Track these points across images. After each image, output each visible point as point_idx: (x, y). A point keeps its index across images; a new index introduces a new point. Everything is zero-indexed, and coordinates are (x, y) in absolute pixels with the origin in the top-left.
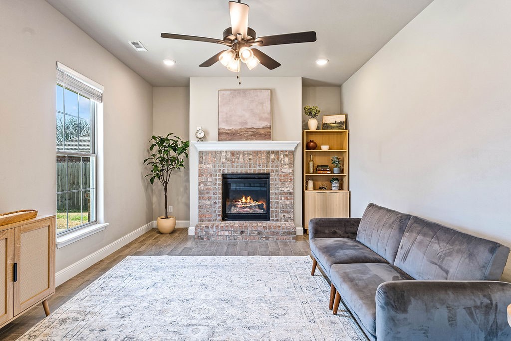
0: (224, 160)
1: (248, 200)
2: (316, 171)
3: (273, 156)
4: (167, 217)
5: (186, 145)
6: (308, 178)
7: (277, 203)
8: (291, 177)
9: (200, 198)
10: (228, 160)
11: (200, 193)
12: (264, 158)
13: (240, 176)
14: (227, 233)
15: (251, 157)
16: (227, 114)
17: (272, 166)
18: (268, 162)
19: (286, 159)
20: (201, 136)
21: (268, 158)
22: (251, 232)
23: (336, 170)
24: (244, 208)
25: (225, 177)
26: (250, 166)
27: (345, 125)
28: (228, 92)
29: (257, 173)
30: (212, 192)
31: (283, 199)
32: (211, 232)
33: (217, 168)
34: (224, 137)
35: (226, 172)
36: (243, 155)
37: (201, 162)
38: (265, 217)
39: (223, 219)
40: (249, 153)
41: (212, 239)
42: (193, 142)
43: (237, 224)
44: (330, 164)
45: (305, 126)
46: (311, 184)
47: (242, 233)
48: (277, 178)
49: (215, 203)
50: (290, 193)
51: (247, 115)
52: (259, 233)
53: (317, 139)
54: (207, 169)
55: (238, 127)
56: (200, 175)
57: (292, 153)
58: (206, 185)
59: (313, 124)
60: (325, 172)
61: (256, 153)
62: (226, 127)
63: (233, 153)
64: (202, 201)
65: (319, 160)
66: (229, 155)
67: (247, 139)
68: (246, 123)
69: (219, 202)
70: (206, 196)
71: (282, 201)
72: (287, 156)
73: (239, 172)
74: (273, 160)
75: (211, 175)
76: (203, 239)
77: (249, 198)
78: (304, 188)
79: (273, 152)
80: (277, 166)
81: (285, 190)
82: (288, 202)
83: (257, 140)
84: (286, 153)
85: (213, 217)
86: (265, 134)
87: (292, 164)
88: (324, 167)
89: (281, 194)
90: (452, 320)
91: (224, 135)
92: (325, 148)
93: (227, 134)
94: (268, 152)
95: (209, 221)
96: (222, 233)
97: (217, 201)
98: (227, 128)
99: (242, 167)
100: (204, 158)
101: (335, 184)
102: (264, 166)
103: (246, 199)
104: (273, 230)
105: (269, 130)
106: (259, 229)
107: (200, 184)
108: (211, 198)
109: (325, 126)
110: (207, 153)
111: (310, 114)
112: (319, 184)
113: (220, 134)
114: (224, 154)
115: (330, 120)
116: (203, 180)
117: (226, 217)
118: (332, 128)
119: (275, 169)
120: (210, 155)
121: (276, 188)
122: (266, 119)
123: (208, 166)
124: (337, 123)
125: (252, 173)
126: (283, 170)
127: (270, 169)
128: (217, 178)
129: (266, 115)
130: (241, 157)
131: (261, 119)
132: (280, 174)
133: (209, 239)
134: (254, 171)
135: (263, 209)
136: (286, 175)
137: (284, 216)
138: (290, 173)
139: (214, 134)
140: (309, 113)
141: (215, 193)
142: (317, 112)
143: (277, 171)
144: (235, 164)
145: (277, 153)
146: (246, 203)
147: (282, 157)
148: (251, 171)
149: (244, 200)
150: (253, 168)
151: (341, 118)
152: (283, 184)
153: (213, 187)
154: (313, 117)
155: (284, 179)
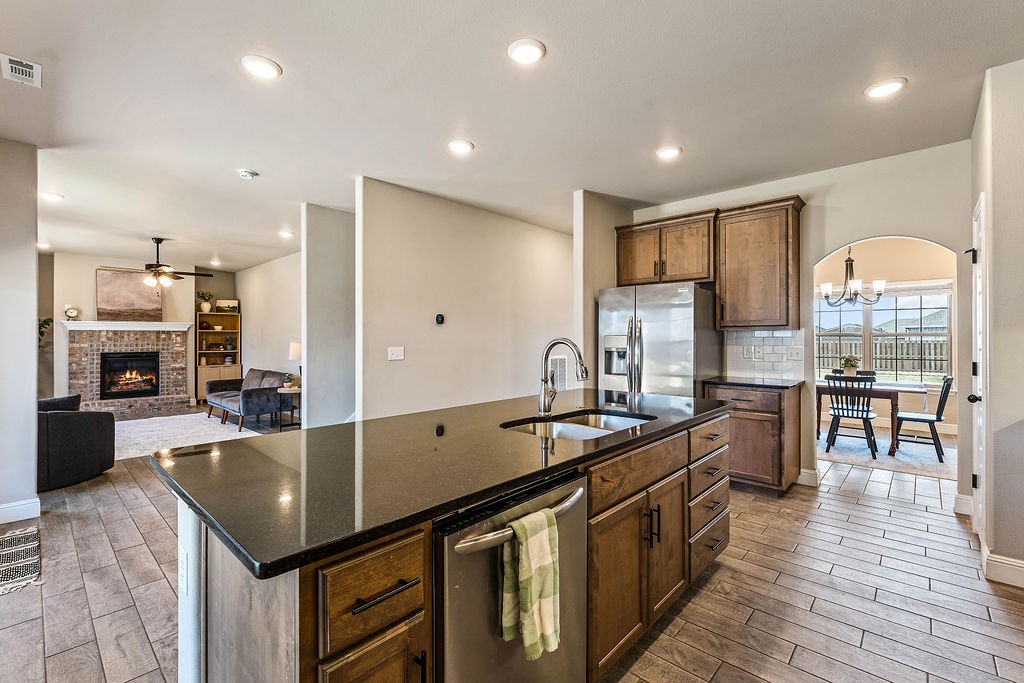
0: (104, 339)
1: (134, 376)
2: (209, 347)
3: (163, 336)
6: (201, 355)
7: (168, 378)
8: (184, 355)
9: (70, 378)
10: (109, 339)
11: (70, 373)
12: (153, 337)
13: (125, 355)
15: (138, 336)
16: (107, 294)
17: (163, 345)
18: (158, 341)
19: (179, 339)
20: (74, 314)
21: (158, 338)
22: (141, 406)
23: (229, 347)
24: (127, 384)
25: (104, 357)
26: (137, 345)
27: (238, 309)
28: (109, 273)
29: (144, 351)
30: (87, 372)
31: (175, 374)
33: (95, 347)
34: (105, 317)
35: (106, 351)
36: (129, 335)
37: (72, 342)
38: (154, 391)
39: (102, 399)
40: (136, 333)
42: (61, 321)
43: (121, 401)
44: (223, 342)
45: (198, 308)
46: (204, 360)
47: (130, 407)
48: (169, 356)
49: (91, 382)
50: (183, 369)
53: (210, 321)
54: (81, 349)
55: (122, 308)
56: (70, 355)
57: (184, 334)
58: (79, 365)
59: (206, 307)
60: (218, 349)
61: (144, 333)
62: (106, 307)
63: (115, 333)
64: (75, 382)
65: (212, 339)
66: (111, 335)
67: (134, 320)
68: (133, 305)
69: (96, 382)
70: (80, 376)
71: (174, 376)
72: (179, 335)
73: (123, 351)
74: (164, 340)
75: (87, 355)
77: (134, 373)
78: (197, 364)
79: (164, 332)
80: (168, 345)
81: (177, 366)
82: (180, 377)
83: (146, 321)
84: (178, 333)
85: (90, 396)
86: (156, 316)
87: (184, 343)
88: (217, 345)
89: (171, 370)
90: (268, 400)
91: (103, 315)
92: (218, 328)
93: (109, 314)
94: (158, 333)
97: (94, 380)
98: (109, 308)
99: (126, 346)
100: (77, 337)
101: (228, 359)
102: (153, 345)
103: (131, 374)
104: (165, 402)
105: (159, 312)
106: (149, 402)
107: (70, 364)
108: (86, 378)
109: (219, 309)
110: (80, 332)
111: (204, 298)
112: (212, 360)
113: (99, 314)
114: (103, 334)
115: (223, 303)
116: (75, 359)
117: (107, 396)
118: (226, 311)
119: (165, 347)
120: (85, 334)
121: (166, 365)
122: (156, 302)
123: (82, 345)
124: (230, 308)
125: (139, 351)
126: (175, 348)
127: (160, 347)
128: (95, 357)
129: (155, 298)
130: (125, 336)
131: (151, 301)
132: (171, 351)
134: (142, 349)
136: (178, 353)
137: (176, 389)
138: (182, 351)
139: (90, 310)
140: (201, 296)
141: (91, 373)
142: (211, 296)
143: (167, 349)
144: (118, 344)
145: (168, 333)
146: (130, 379)
147: (173, 336)
148: (136, 349)
149: (128, 375)
150: (140, 347)
151: (234, 303)
152: (175, 361)
153: (89, 366)
154: (206, 301)
155: (176, 356)
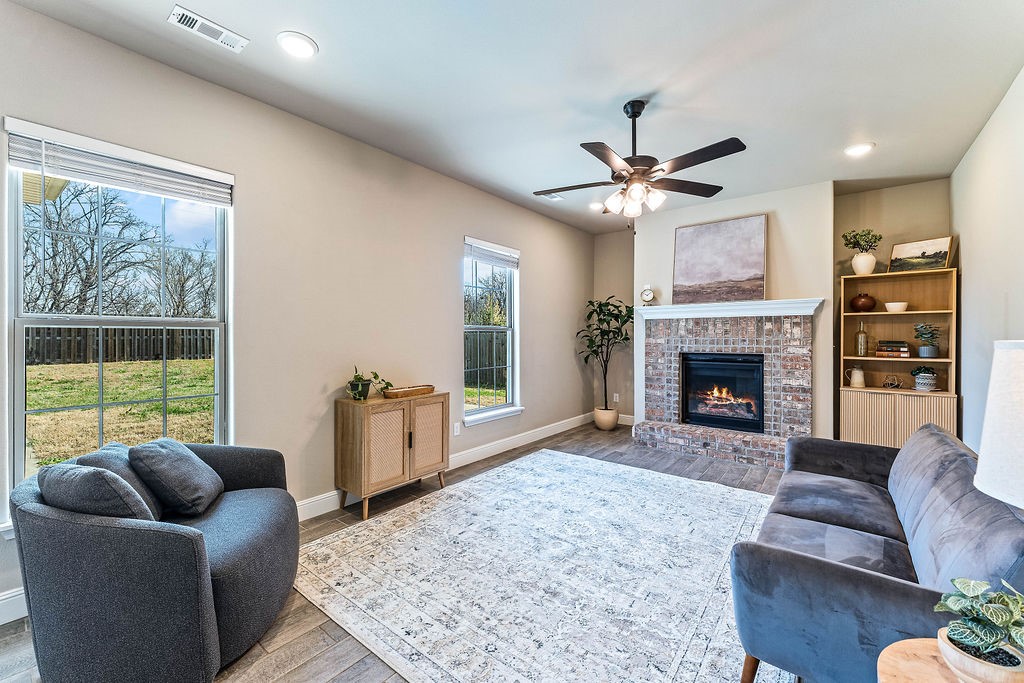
0: (683, 332)
1: (724, 394)
3: (768, 326)
4: (606, 409)
5: (630, 310)
7: (779, 405)
8: (810, 362)
9: (647, 387)
10: (689, 332)
11: (647, 379)
12: (752, 328)
13: (712, 357)
14: (681, 442)
15: (728, 327)
16: (687, 262)
17: (768, 342)
18: (759, 335)
19: (797, 331)
20: (650, 297)
21: (759, 330)
22: (721, 446)
23: (924, 351)
24: (719, 406)
25: (685, 357)
26: (726, 342)
28: (691, 229)
29: (738, 352)
30: (664, 379)
31: (789, 398)
32: (658, 437)
33: (673, 344)
34: (681, 298)
35: (685, 350)
36: (715, 325)
37: (648, 336)
38: (757, 426)
39: (684, 421)
40: (725, 321)
41: (659, 446)
42: (638, 308)
43: (700, 430)
45: (842, 267)
46: (858, 377)
47: (705, 445)
48: (778, 363)
49: (669, 395)
50: (804, 390)
51: (721, 261)
52: (736, 450)
53: (876, 291)
54: (657, 345)
55: (704, 282)
56: (647, 354)
57: (811, 321)
58: (655, 368)
59: (863, 263)
60: (896, 354)
61: (736, 321)
62: (685, 283)
63: (697, 322)
64: (651, 391)
65: (881, 332)
66: (691, 325)
67: (718, 300)
68: (718, 274)
69: (675, 395)
70: (656, 384)
71: (788, 401)
72: (797, 324)
73: (707, 351)
74: (770, 332)
75: (663, 354)
76: (645, 444)
77: (725, 391)
78: (841, 380)
79: (769, 319)
80: (777, 343)
81: (794, 383)
82: (800, 406)
83: (736, 300)
84: (795, 320)
85: (666, 416)
86: (754, 290)
87: (810, 339)
88: (894, 345)
89: (784, 389)
91: (682, 296)
92: (895, 308)
93: (687, 293)
94: (760, 320)
95: (661, 420)
96: (674, 440)
97: (672, 393)
98: (687, 284)
99: (712, 342)
100: (653, 329)
101: (923, 379)
102: (751, 342)
103: (721, 392)
104: (762, 449)
105: (759, 282)
106: (736, 443)
107: (646, 366)
108: (663, 388)
109: (898, 264)
110: (657, 322)
111: (856, 245)
112: (883, 376)
113: (676, 294)
114: (682, 324)
115: (910, 250)
116: (652, 361)
117: (687, 416)
118: (913, 266)
119: (773, 347)
120: (661, 324)
121: (773, 380)
122: (755, 265)
123: (659, 341)
124: (928, 257)
125: (730, 352)
126: (790, 350)
127: (765, 346)
128: (673, 358)
129: (754, 258)
130: (710, 327)
131: (746, 265)
132: (782, 355)
133: (654, 445)
134: (735, 349)
135: (751, 412)
136: (796, 359)
137: (792, 429)
138: (804, 355)
139: (667, 294)
140: (853, 243)
141: (669, 381)
142: (878, 239)
143: (776, 350)
144: (701, 339)
145: (778, 320)
146: (720, 399)
147: (787, 326)
148: (728, 349)
149: (716, 393)
150: (732, 345)
151: (942, 245)
152: (790, 374)
153: (666, 371)
154: (864, 250)
155: (791, 365)
